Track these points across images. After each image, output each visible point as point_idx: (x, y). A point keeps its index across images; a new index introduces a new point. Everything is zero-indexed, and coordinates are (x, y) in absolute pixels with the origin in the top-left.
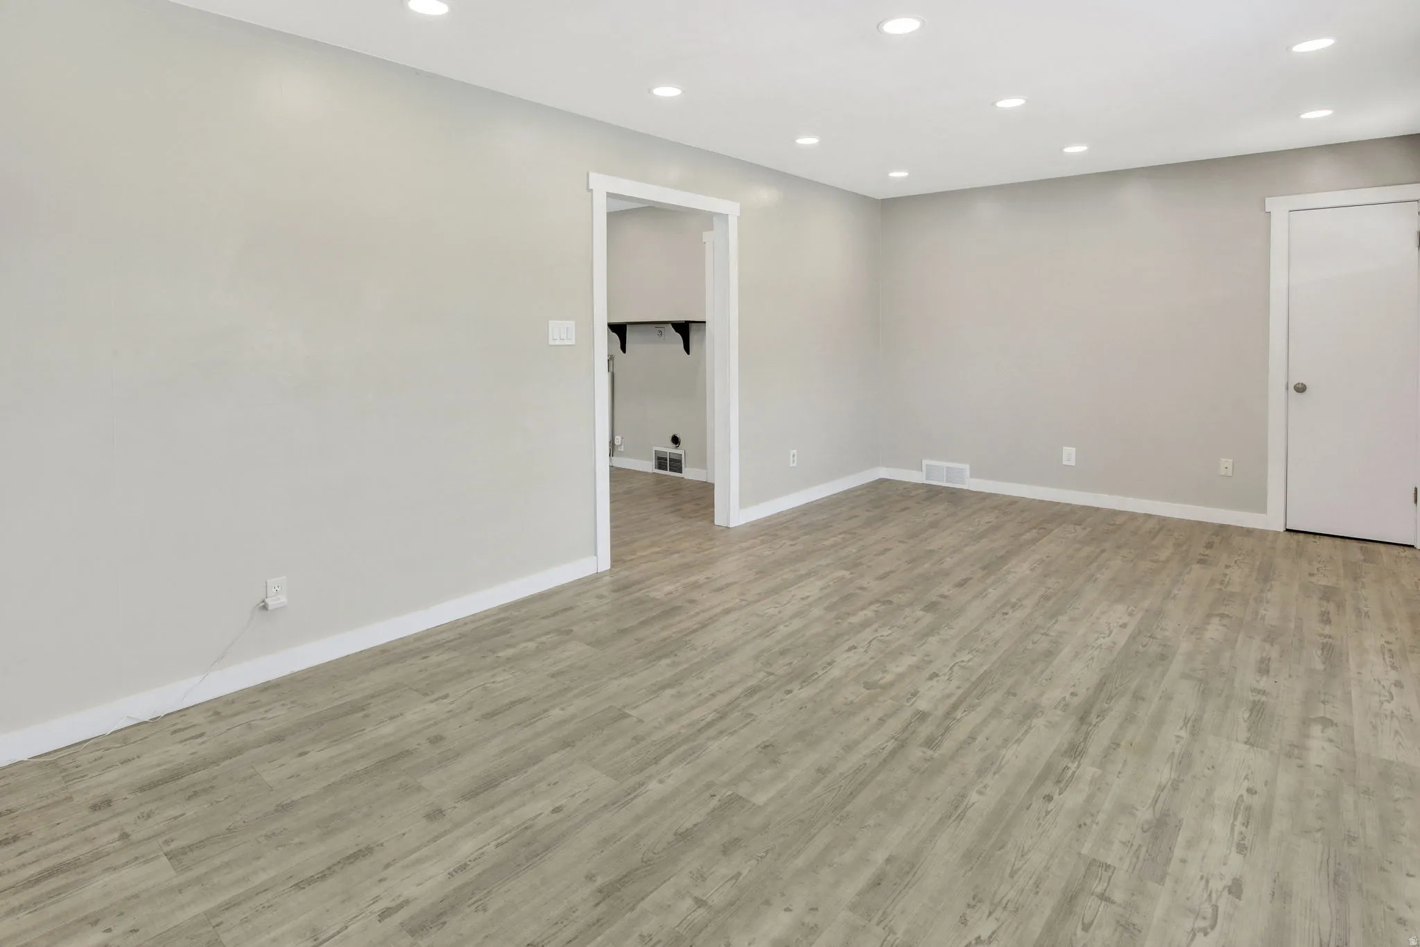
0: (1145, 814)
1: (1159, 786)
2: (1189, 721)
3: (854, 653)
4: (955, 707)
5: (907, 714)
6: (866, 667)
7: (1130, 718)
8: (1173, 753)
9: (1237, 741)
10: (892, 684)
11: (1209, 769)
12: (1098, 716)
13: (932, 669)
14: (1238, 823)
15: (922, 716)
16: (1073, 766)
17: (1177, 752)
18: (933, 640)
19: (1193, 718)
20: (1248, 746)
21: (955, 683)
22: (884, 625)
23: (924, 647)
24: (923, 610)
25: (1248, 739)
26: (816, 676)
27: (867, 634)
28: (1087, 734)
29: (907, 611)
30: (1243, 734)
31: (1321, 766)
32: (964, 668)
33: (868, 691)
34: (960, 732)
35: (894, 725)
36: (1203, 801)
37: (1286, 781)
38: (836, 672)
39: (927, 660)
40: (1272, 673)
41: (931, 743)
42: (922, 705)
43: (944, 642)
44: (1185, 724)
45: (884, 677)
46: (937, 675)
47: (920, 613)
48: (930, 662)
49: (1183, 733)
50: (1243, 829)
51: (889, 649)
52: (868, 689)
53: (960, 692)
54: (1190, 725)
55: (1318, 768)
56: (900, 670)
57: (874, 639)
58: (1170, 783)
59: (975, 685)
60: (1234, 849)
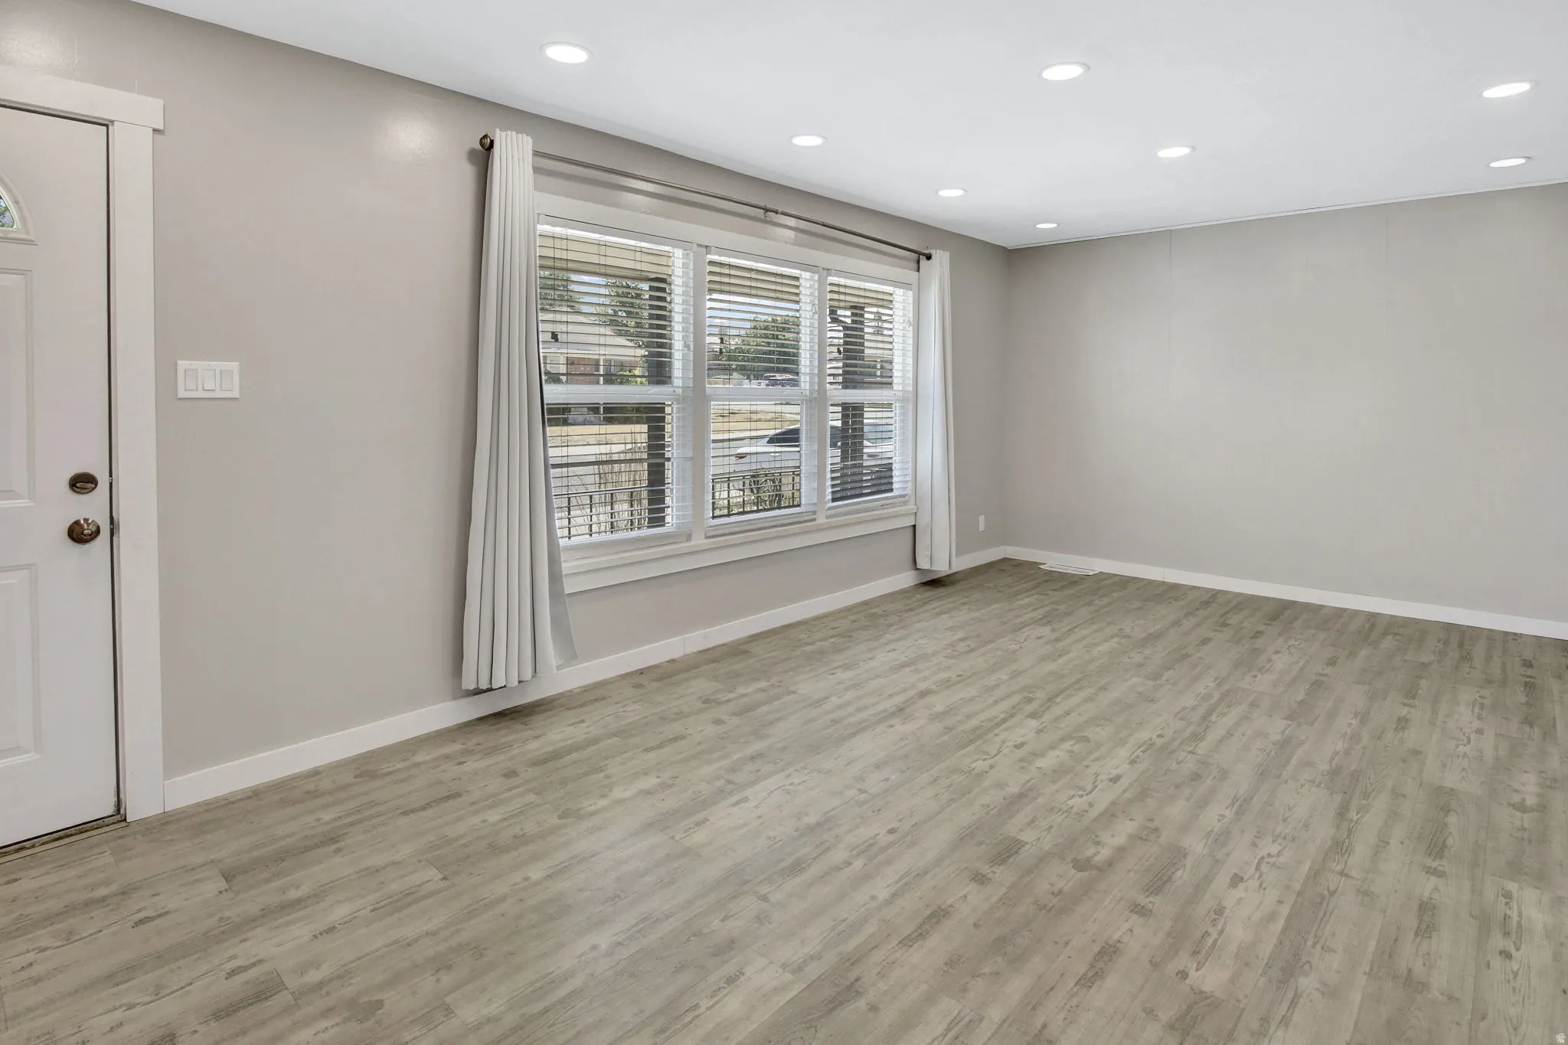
3: (1110, 774)
4: (1004, 720)
5: (1047, 717)
6: (1092, 757)
10: (1063, 740)
13: (1020, 753)
15: (1033, 715)
18: (1013, 789)
21: (998, 739)
22: (1081, 815)
23: (1027, 777)
24: (1024, 844)
26: (1142, 748)
27: (1103, 799)
29: (1047, 844)
32: (986, 753)
33: (1085, 734)
34: (1005, 705)
35: (1057, 710)
38: (1123, 753)
39: (1024, 763)
41: (1029, 700)
42: (1033, 723)
43: (1000, 785)
45: (1070, 746)
46: (1015, 747)
47: (1027, 836)
48: (1020, 760)
51: (1069, 776)
52: (1084, 736)
53: (997, 731)
56: (1055, 753)
57: (1091, 792)
59: (979, 737)
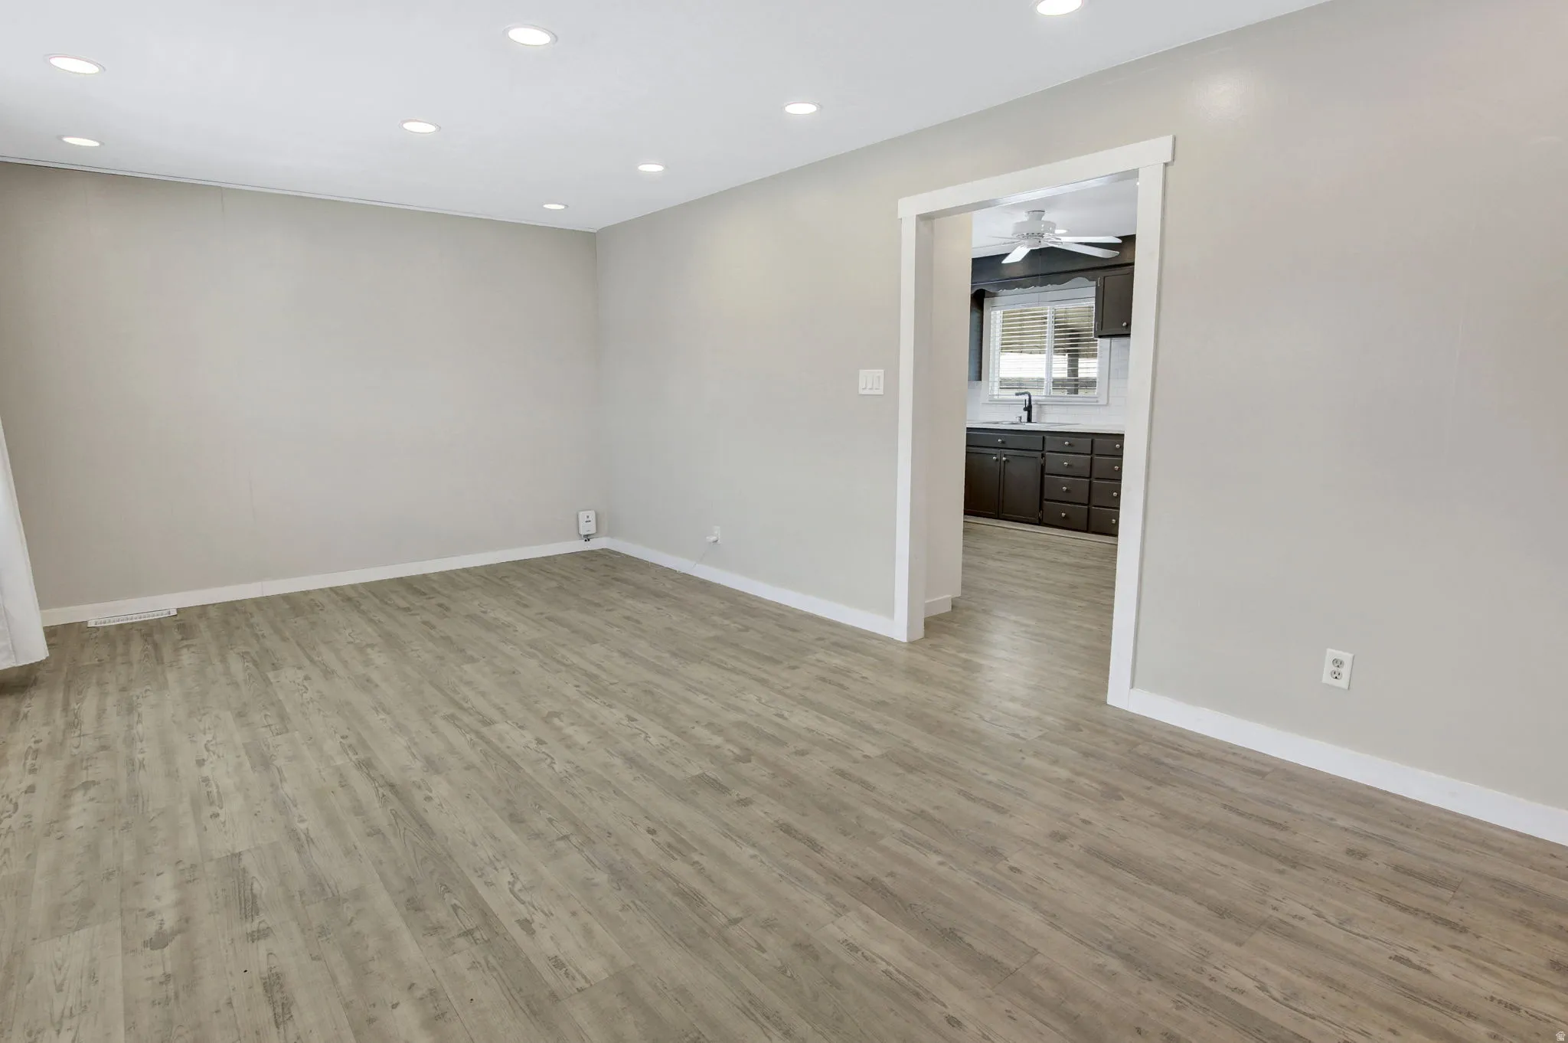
0: (280, 762)
1: (285, 781)
2: (308, 841)
7: (359, 810)
8: (296, 806)
9: (249, 851)
11: (259, 812)
12: (384, 796)
14: (215, 791)
16: (354, 758)
17: (294, 809)
19: (306, 846)
20: (237, 851)
25: (240, 860)
28: (374, 780)
30: (247, 861)
31: (158, 875)
36: (248, 790)
37: (190, 840)
40: (259, 989)
44: (307, 836)
49: (303, 826)
50: (209, 790)
54: (303, 837)
55: (160, 872)
58: (280, 786)
60: (211, 778)
